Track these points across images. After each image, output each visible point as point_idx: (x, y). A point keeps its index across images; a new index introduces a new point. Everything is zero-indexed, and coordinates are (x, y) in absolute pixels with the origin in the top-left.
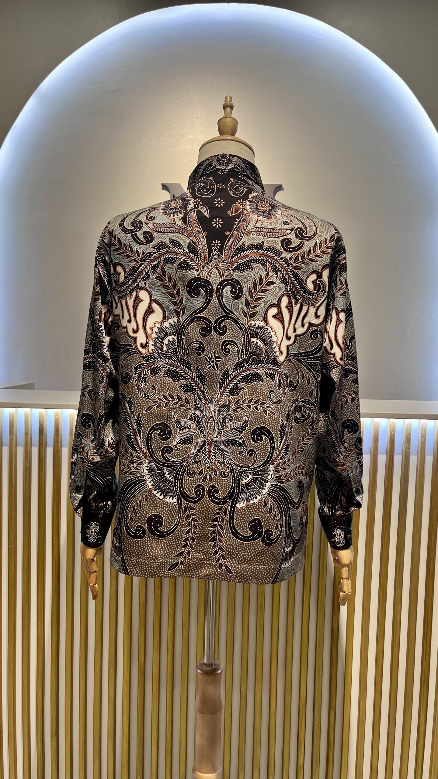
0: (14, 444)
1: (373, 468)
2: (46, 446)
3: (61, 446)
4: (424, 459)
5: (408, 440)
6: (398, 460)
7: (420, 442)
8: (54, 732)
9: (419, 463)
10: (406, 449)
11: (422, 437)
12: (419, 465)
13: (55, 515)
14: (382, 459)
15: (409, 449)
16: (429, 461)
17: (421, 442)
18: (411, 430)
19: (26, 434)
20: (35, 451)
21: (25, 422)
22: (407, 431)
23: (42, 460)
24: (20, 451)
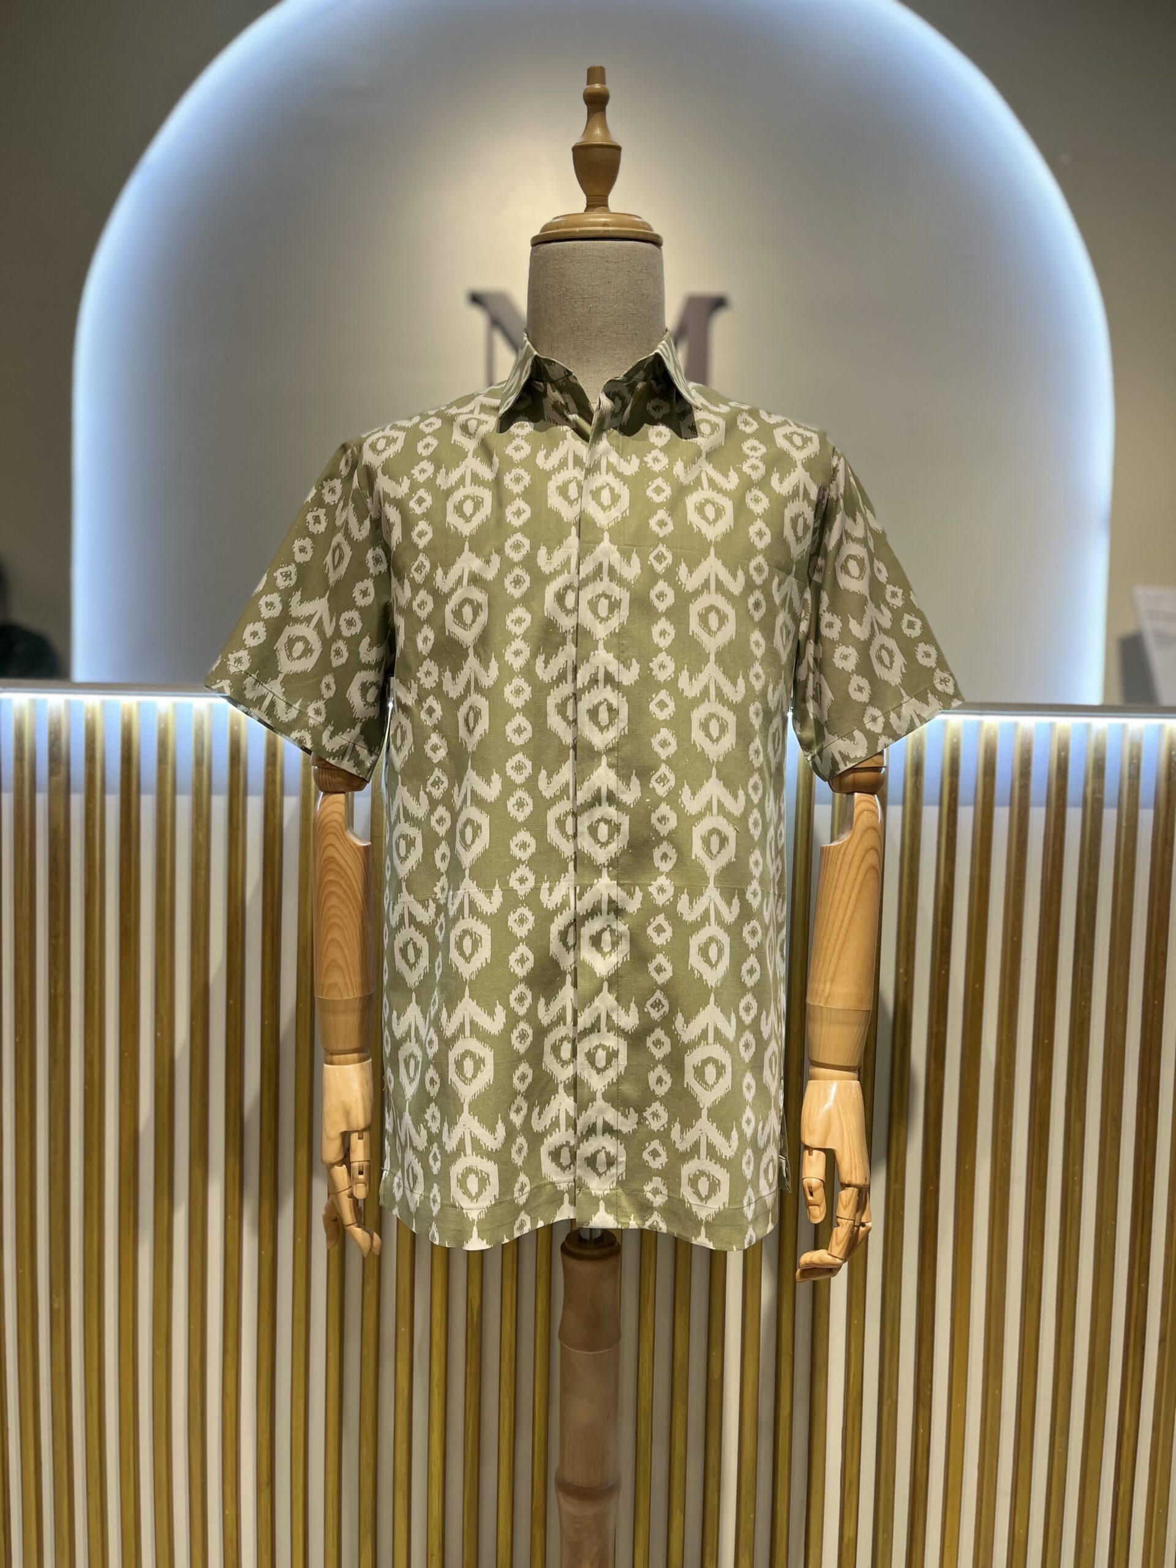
0: (169, 788)
1: (1018, 837)
2: (245, 793)
3: (282, 794)
4: (1136, 814)
5: (1099, 769)
6: (1074, 817)
7: (1126, 775)
8: (265, 1478)
9: (1124, 824)
10: (1094, 792)
11: (1131, 763)
12: (1123, 830)
13: (268, 958)
14: (1038, 817)
15: (1101, 791)
16: (1146, 818)
17: (1130, 776)
18: (1104, 747)
19: (199, 762)
20: (219, 804)
21: (197, 735)
22: (1096, 750)
23: (238, 828)
24: (184, 804)
